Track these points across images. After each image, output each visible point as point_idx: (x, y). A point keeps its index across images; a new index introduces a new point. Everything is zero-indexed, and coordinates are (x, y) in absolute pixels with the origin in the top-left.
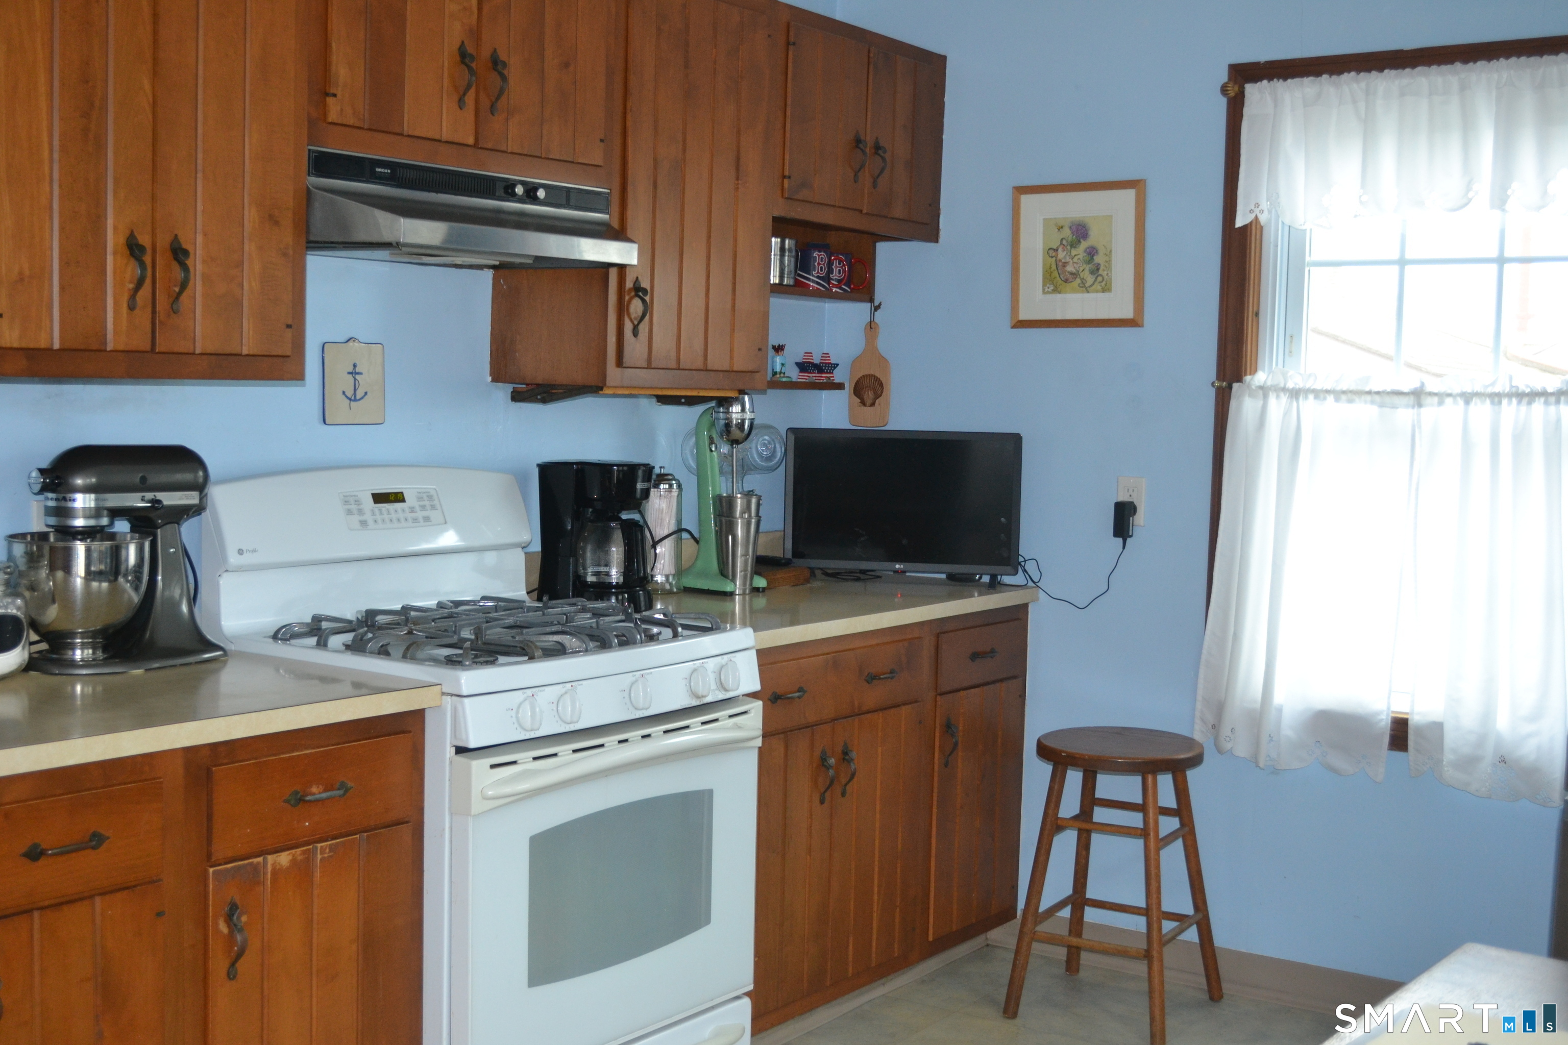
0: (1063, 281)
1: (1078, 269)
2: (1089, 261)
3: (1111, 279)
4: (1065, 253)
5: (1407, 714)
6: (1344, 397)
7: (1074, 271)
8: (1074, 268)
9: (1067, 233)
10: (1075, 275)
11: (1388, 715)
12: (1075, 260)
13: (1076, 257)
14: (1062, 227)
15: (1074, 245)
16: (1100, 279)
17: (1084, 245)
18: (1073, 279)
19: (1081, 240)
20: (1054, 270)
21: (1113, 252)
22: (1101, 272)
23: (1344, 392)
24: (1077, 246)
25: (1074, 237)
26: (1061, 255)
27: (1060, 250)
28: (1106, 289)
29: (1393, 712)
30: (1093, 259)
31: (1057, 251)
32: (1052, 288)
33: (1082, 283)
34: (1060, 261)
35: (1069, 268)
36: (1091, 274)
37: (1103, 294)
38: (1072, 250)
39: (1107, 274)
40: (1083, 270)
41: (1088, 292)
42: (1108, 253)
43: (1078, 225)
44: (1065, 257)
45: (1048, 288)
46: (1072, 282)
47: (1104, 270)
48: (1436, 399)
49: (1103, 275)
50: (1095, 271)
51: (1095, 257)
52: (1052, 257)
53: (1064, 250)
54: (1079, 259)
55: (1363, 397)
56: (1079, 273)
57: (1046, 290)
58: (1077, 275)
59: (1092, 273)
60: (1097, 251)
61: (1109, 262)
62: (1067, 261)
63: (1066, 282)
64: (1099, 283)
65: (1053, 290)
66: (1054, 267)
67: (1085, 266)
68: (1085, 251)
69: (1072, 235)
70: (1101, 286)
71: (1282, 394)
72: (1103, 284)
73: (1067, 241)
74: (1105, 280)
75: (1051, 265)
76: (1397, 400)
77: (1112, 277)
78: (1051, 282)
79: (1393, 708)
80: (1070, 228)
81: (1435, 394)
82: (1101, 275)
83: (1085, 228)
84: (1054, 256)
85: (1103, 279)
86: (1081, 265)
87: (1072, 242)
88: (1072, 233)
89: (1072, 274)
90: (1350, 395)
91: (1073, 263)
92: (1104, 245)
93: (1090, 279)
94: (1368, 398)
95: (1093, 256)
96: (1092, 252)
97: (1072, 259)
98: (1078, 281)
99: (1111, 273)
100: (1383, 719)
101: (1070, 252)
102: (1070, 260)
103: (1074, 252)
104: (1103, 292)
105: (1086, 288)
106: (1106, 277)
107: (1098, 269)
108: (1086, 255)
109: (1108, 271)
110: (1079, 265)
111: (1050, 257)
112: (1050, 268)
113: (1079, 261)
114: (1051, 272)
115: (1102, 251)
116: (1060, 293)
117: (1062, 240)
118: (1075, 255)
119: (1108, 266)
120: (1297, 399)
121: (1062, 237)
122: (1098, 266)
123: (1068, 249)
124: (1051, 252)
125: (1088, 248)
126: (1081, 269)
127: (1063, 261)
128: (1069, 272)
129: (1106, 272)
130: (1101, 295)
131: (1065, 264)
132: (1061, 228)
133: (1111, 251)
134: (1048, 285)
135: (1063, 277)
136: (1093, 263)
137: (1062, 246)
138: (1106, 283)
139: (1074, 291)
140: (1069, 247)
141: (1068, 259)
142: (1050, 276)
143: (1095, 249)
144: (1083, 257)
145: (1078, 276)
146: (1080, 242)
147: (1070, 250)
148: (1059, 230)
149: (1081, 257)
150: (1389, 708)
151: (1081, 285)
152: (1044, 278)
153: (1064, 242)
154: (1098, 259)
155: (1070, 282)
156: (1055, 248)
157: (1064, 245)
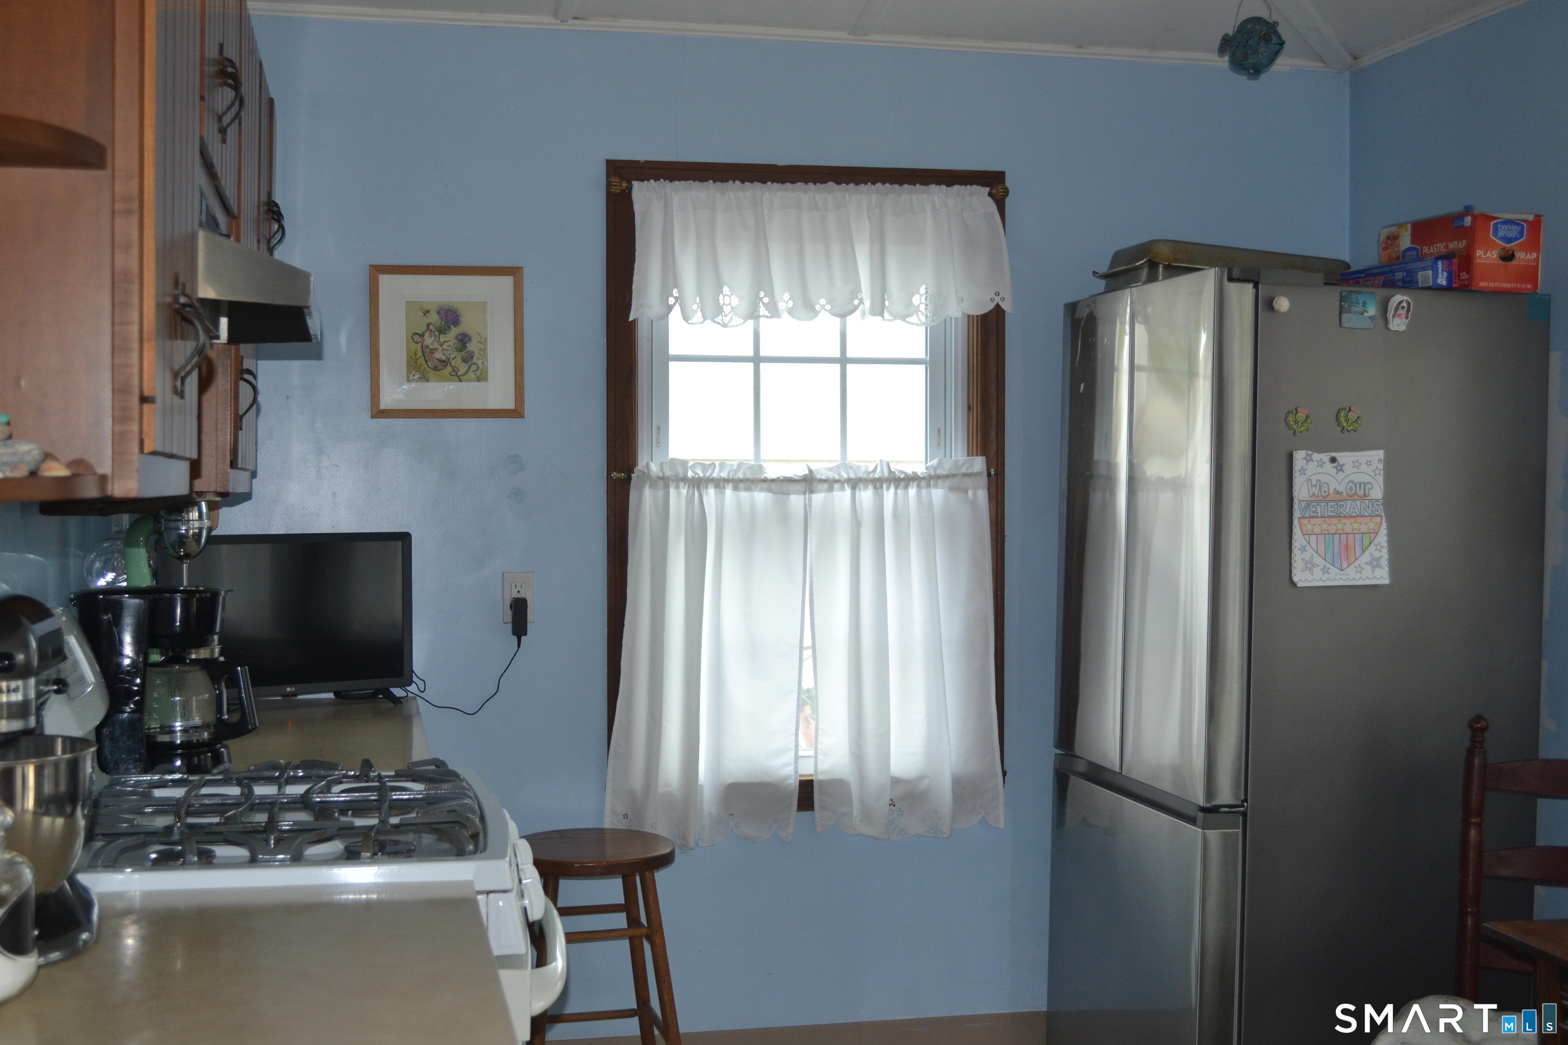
0: (432, 369)
1: (449, 357)
2: (461, 348)
3: (487, 368)
4: (433, 338)
5: (812, 775)
6: (741, 485)
7: (444, 358)
8: (444, 354)
9: (434, 318)
10: (445, 363)
11: (796, 778)
12: (445, 346)
13: (445, 343)
14: (428, 312)
15: (442, 331)
16: (474, 367)
17: (454, 331)
18: (443, 366)
19: (452, 326)
20: (420, 357)
21: (489, 339)
22: (475, 360)
23: (741, 481)
24: (447, 332)
25: (443, 322)
26: (429, 341)
27: (426, 335)
28: (482, 377)
29: (800, 776)
30: (466, 347)
31: (423, 336)
32: (418, 376)
33: (454, 370)
34: (427, 347)
35: (439, 355)
36: (465, 362)
37: (478, 383)
38: (441, 336)
39: (483, 363)
40: (454, 358)
41: (461, 381)
42: (482, 341)
43: (447, 310)
44: (432, 343)
45: (414, 375)
46: (442, 369)
47: (478, 358)
48: (826, 486)
49: (478, 363)
50: (468, 359)
51: (467, 345)
52: (417, 343)
53: (432, 336)
54: (449, 346)
55: (760, 485)
56: (450, 360)
57: (411, 378)
58: (447, 364)
59: (465, 360)
60: (470, 338)
61: (484, 350)
62: (435, 347)
63: (435, 370)
64: (473, 371)
65: (419, 378)
66: (420, 353)
67: (456, 353)
68: (456, 338)
69: (440, 320)
70: (476, 375)
71: (682, 484)
72: (478, 373)
73: (435, 327)
74: (480, 368)
75: (416, 351)
76: (791, 487)
77: (487, 365)
78: (417, 370)
79: (801, 772)
80: (438, 313)
81: (825, 481)
82: (475, 363)
83: (455, 313)
84: (420, 342)
85: (478, 368)
86: (452, 352)
87: (440, 328)
88: (440, 318)
89: (441, 361)
90: (748, 483)
91: (443, 349)
92: (477, 333)
93: (463, 368)
94: (765, 485)
95: (465, 343)
96: (463, 340)
97: (441, 346)
98: (449, 369)
99: (487, 362)
100: (792, 783)
101: (439, 339)
102: (439, 347)
103: (443, 338)
104: (478, 381)
105: (458, 377)
106: (481, 366)
107: (472, 357)
108: (457, 342)
109: (483, 360)
110: (450, 352)
111: (415, 342)
112: (416, 354)
113: (450, 348)
114: (417, 359)
115: (475, 339)
116: (428, 381)
117: (428, 325)
118: (445, 342)
119: (482, 353)
120: (699, 488)
121: (429, 322)
122: (472, 353)
123: (436, 335)
124: (416, 337)
125: (460, 335)
126: (452, 357)
127: (430, 347)
128: (437, 359)
129: (481, 361)
130: (476, 384)
131: (432, 351)
132: (426, 312)
133: (486, 339)
134: (413, 373)
135: (431, 364)
136: (465, 351)
137: (428, 332)
138: (482, 372)
139: (444, 379)
140: (437, 333)
141: (436, 345)
142: (416, 362)
143: (468, 336)
144: (455, 344)
145: (449, 364)
146: (449, 327)
147: (439, 336)
148: (425, 314)
149: (451, 343)
150: (796, 772)
151: (453, 373)
152: (409, 366)
153: (431, 327)
154: (471, 347)
155: (440, 370)
156: (420, 333)
157: (431, 330)
